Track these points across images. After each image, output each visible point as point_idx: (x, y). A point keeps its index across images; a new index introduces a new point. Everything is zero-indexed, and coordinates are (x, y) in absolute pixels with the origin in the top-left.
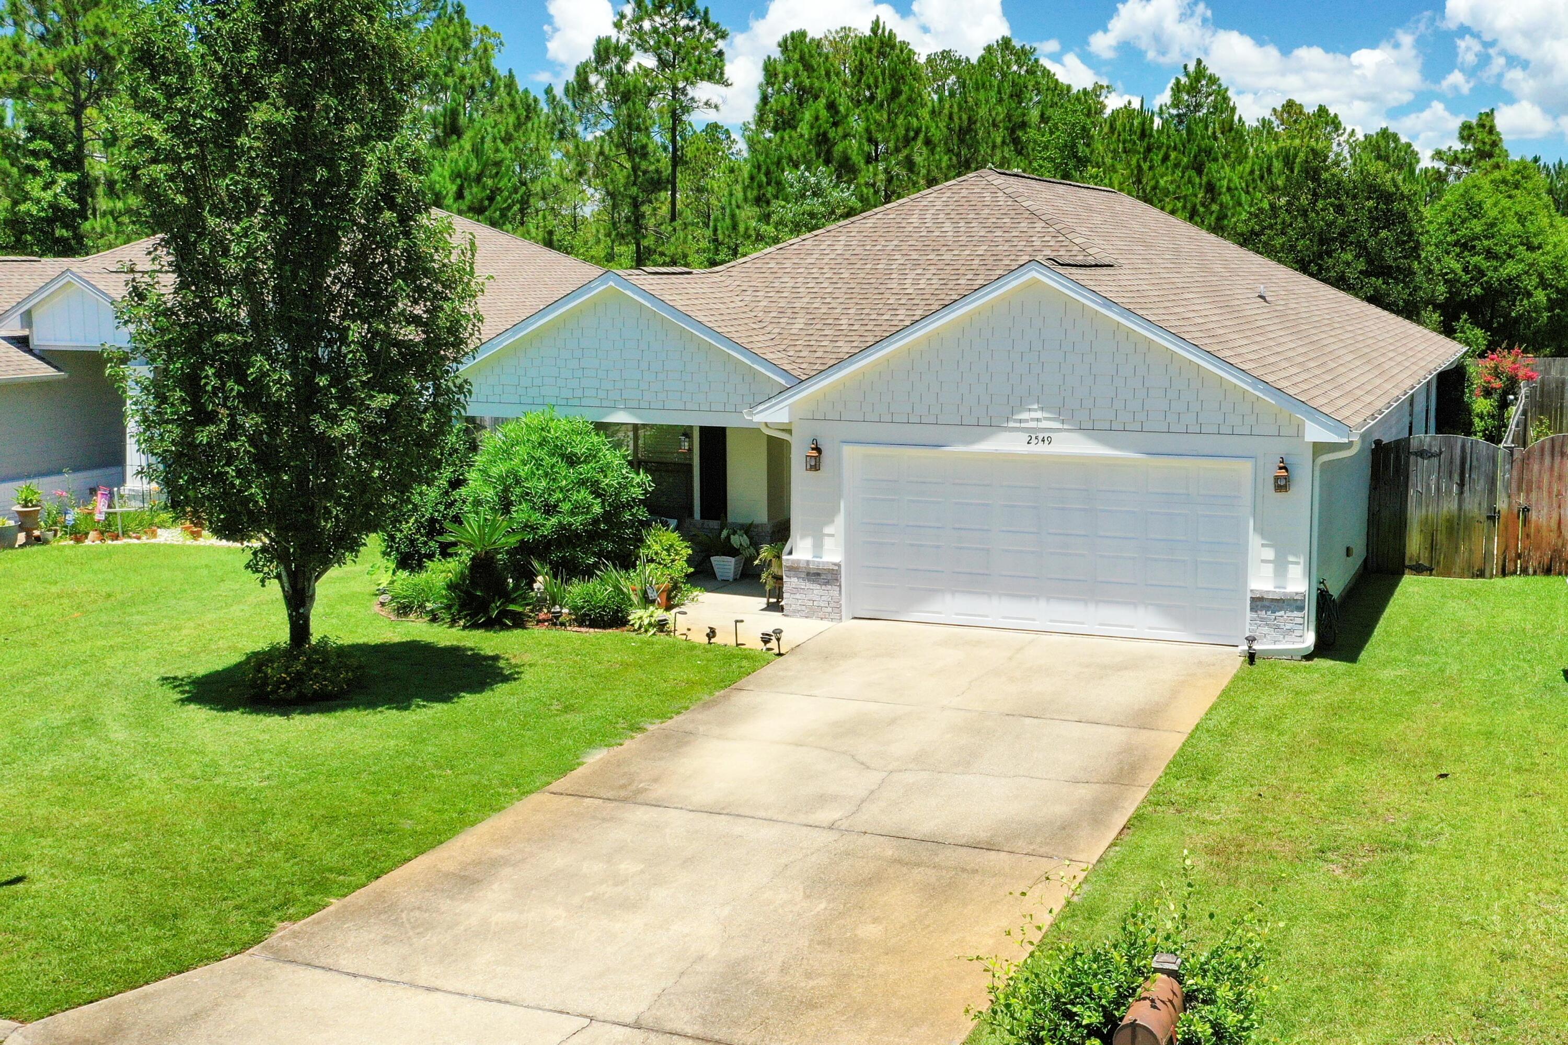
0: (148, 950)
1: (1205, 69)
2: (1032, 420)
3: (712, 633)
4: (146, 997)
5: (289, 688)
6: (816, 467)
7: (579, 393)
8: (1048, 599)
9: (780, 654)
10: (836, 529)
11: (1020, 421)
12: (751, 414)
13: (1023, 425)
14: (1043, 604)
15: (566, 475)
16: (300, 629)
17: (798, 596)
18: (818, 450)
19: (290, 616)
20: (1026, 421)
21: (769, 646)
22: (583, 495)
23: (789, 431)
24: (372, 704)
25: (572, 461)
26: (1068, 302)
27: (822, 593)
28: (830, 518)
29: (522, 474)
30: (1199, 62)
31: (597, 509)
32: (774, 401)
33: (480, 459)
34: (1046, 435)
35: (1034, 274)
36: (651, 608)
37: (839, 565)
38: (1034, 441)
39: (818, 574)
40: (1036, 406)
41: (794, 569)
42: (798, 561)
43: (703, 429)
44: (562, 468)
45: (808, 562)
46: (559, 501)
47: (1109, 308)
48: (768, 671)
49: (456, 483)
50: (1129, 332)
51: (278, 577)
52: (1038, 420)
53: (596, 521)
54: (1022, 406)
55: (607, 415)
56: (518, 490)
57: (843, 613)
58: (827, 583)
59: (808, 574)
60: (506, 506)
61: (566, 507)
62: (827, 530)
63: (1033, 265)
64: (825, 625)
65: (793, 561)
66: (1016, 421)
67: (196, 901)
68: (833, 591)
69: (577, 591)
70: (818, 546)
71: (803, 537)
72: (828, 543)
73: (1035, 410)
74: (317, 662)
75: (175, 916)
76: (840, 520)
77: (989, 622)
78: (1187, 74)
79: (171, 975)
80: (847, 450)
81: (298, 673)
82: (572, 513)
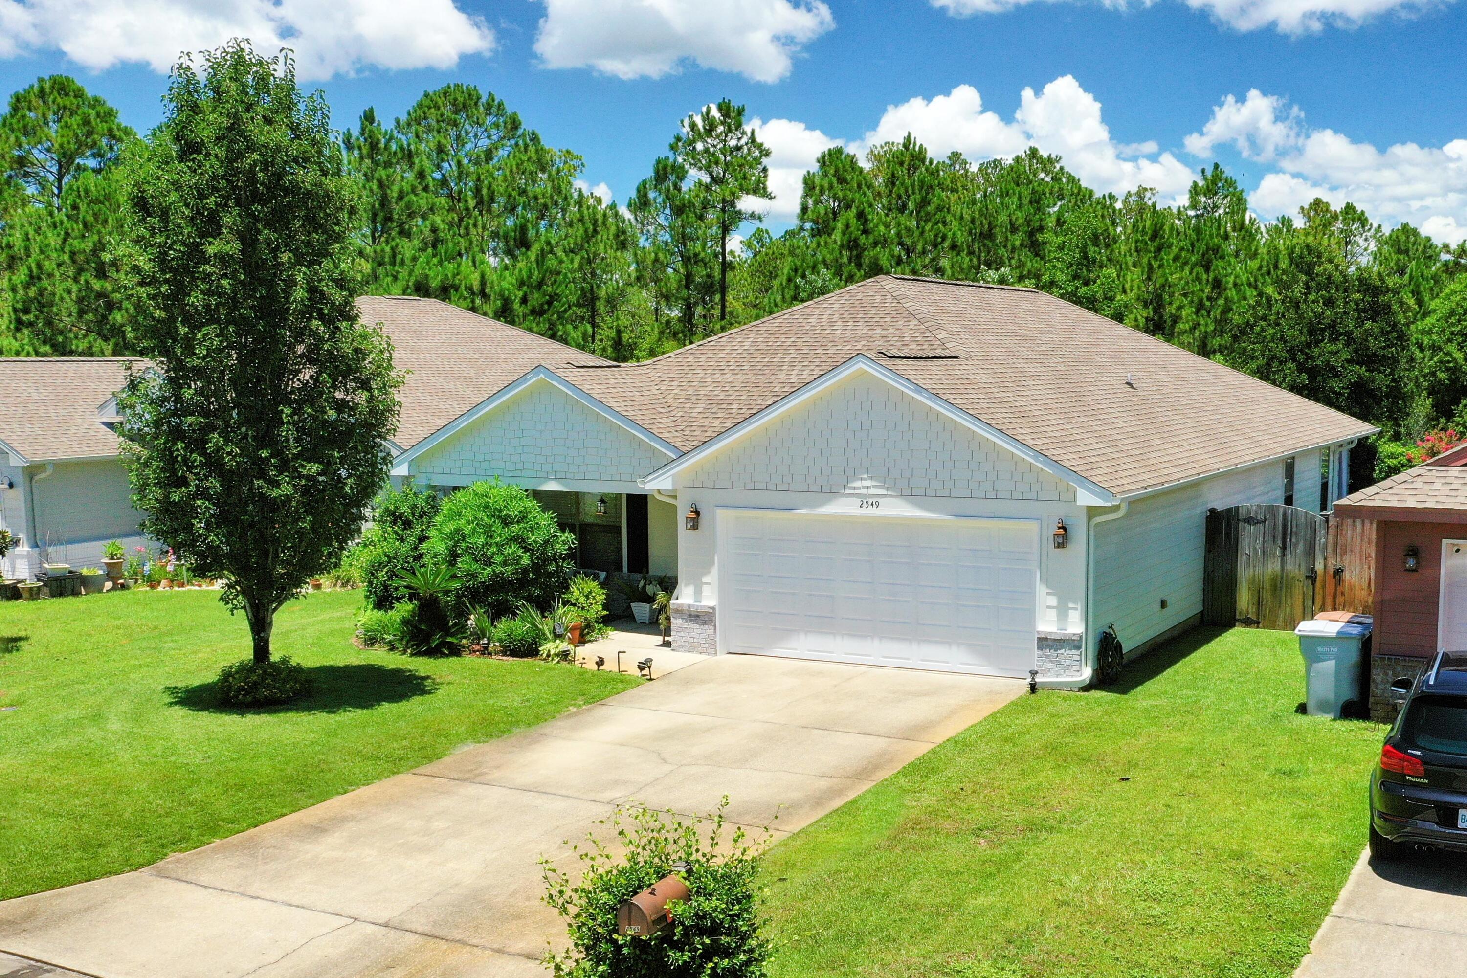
0: (71, 866)
1: (1222, 172)
2: (864, 487)
3: (601, 662)
4: (59, 895)
5: (247, 693)
6: (695, 527)
7: (520, 466)
8: (881, 638)
9: (651, 679)
10: (711, 578)
11: (854, 488)
12: (643, 482)
13: (856, 492)
14: (876, 642)
15: (502, 533)
16: (261, 649)
17: (682, 634)
18: (697, 513)
19: (254, 639)
20: (859, 488)
21: (644, 672)
22: (513, 549)
23: (675, 497)
24: (309, 709)
25: (506, 522)
26: (890, 389)
27: (700, 631)
28: (706, 567)
29: (466, 532)
30: (1216, 166)
31: (526, 561)
32: (660, 472)
33: (438, 519)
34: (875, 500)
35: (861, 365)
36: (558, 641)
37: (714, 608)
38: (865, 505)
39: (698, 616)
40: (866, 476)
41: (679, 611)
42: (682, 605)
43: (629, 496)
44: (498, 527)
45: (689, 606)
46: (494, 553)
47: (919, 393)
48: (635, 691)
49: (422, 539)
50: (938, 414)
51: (244, 607)
52: (868, 487)
53: (525, 571)
54: (855, 476)
55: (541, 484)
56: (463, 545)
57: (718, 648)
58: (705, 623)
59: (690, 616)
60: (453, 556)
61: (498, 559)
62: (706, 579)
63: (860, 358)
64: (703, 657)
65: (678, 605)
66: (850, 488)
67: (118, 837)
68: (709, 630)
69: (504, 625)
70: (698, 593)
71: (687, 585)
72: (705, 588)
73: (865, 479)
74: (271, 675)
75: (99, 846)
76: (715, 571)
77: (834, 657)
78: (1205, 179)
79: (80, 882)
80: (721, 513)
81: (255, 682)
82: (505, 564)
